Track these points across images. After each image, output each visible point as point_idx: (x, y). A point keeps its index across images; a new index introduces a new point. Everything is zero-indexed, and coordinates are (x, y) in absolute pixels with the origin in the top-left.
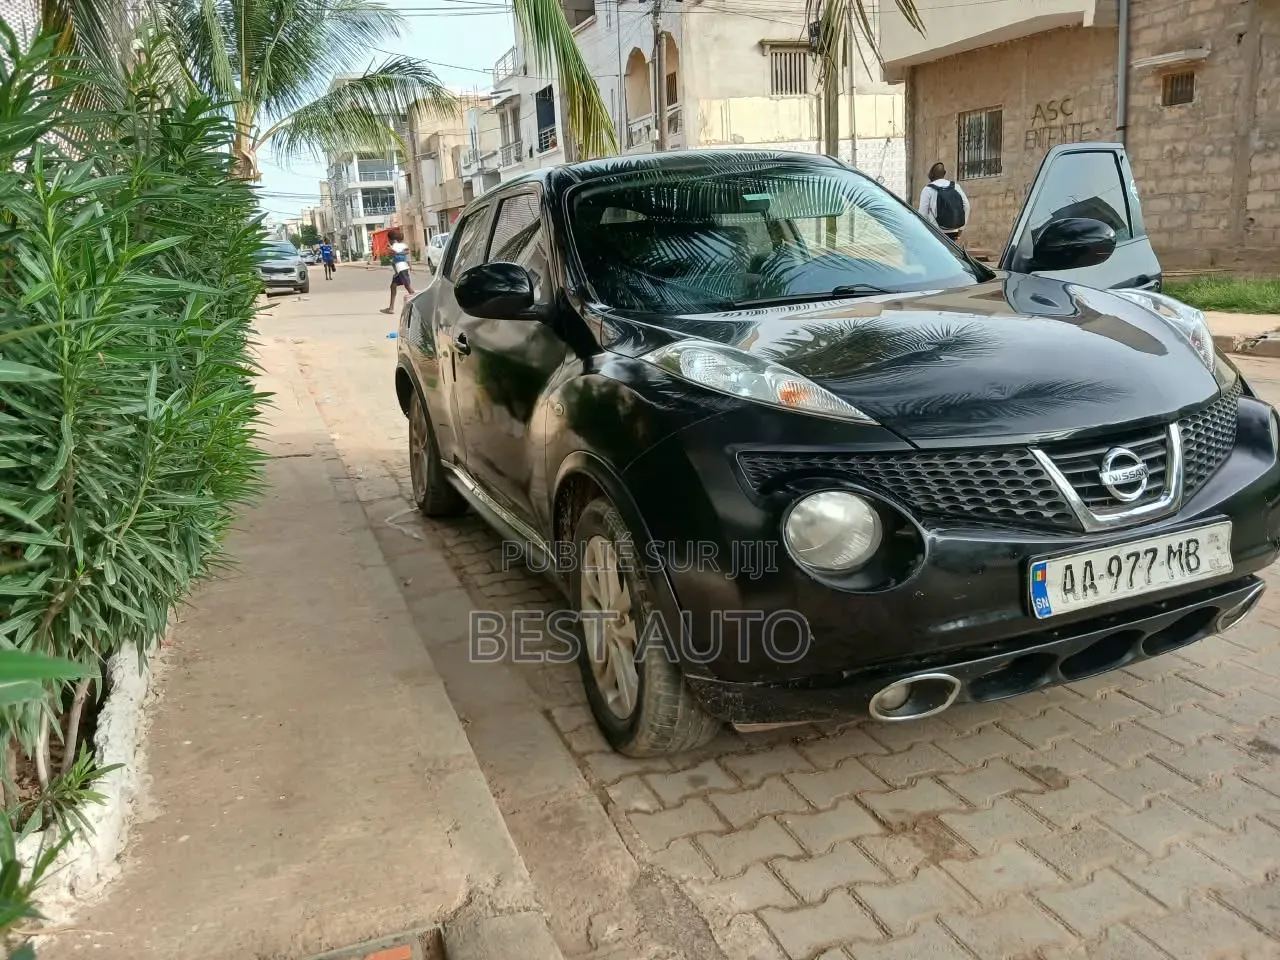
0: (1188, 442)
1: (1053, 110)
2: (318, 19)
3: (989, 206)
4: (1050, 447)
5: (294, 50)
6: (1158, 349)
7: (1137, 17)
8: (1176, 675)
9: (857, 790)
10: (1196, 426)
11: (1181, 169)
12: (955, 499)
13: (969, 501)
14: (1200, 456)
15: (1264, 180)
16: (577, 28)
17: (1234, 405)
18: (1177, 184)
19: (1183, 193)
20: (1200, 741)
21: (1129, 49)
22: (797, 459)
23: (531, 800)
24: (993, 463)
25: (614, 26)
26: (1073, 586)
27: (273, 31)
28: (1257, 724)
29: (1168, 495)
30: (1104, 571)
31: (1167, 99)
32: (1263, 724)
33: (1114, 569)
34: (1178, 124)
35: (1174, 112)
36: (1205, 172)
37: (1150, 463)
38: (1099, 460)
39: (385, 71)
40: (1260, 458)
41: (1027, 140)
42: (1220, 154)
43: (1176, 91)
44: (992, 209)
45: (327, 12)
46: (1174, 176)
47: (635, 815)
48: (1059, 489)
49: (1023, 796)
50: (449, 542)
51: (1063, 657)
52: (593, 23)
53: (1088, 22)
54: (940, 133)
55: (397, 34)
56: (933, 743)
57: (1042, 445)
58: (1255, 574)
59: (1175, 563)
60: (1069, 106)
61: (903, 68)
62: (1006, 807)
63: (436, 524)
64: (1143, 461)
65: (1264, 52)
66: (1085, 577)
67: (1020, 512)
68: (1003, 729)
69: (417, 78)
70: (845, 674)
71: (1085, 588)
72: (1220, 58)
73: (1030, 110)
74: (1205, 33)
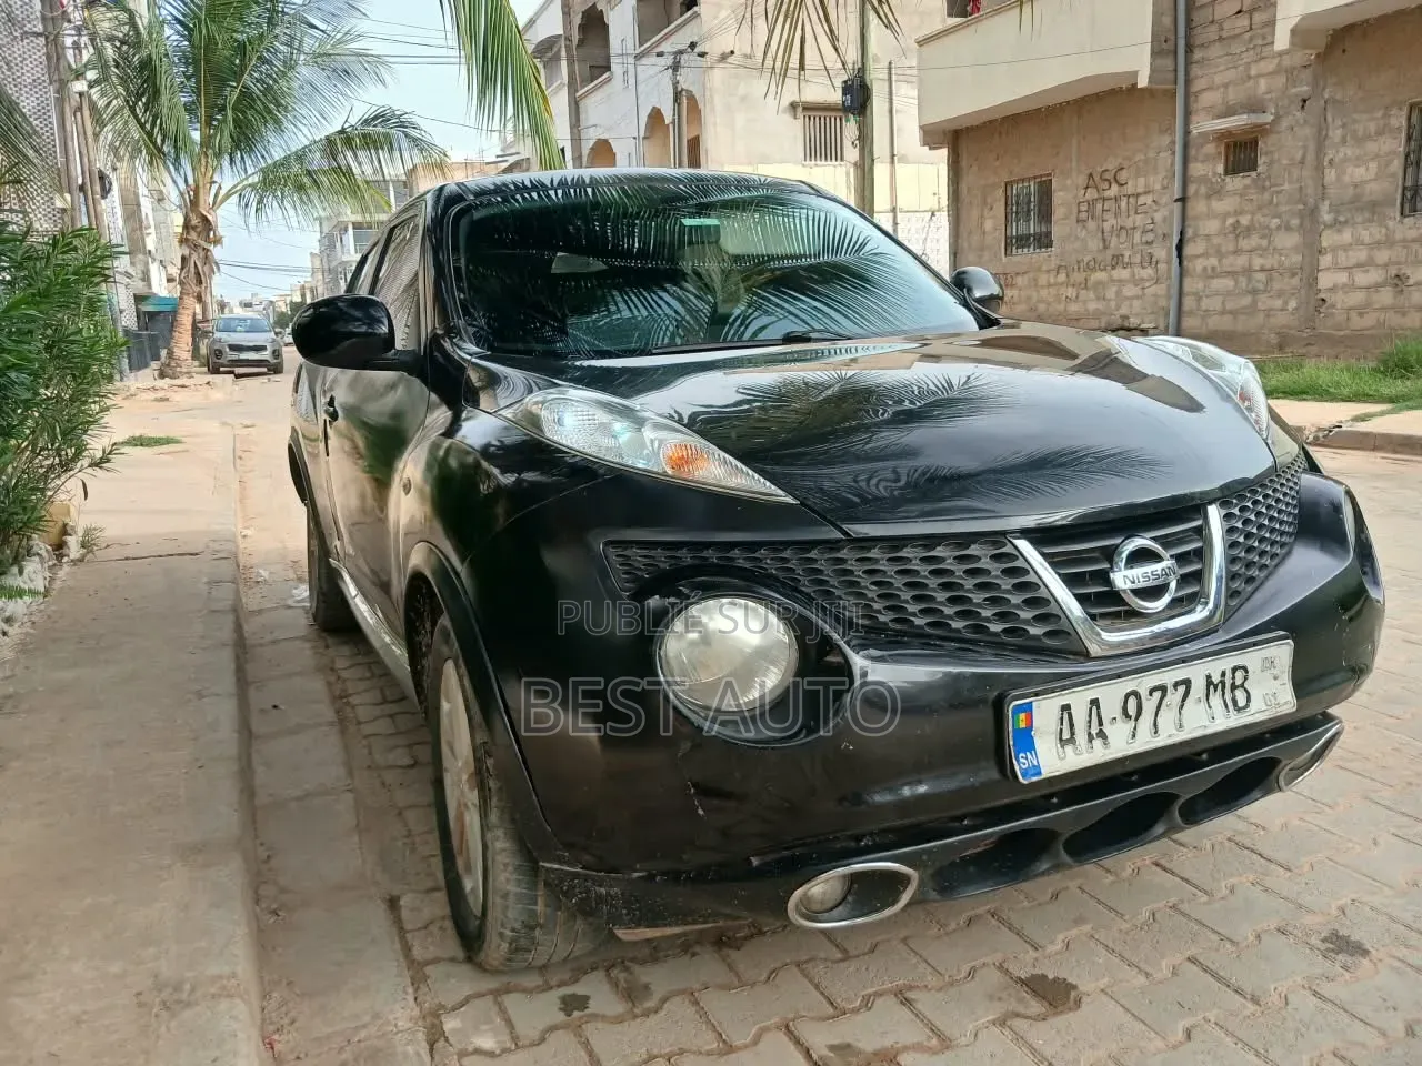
0: (1231, 530)
1: (1107, 180)
2: (290, 65)
3: (1040, 284)
4: (1040, 536)
5: (263, 98)
6: (1194, 406)
7: (1197, 77)
8: (1229, 840)
9: (791, 1016)
10: (1243, 509)
11: (1244, 244)
12: (901, 609)
13: (921, 611)
14: (1250, 550)
15: (1335, 257)
16: (592, 85)
17: (1296, 483)
18: (1241, 261)
19: (1248, 271)
20: (1258, 937)
21: (1188, 114)
22: (684, 551)
23: (328, 1037)
24: (955, 558)
25: (632, 81)
26: (1073, 734)
27: (238, 76)
28: (1334, 912)
29: (1207, 603)
30: (1118, 713)
31: (1230, 167)
32: (1343, 910)
33: (1132, 710)
34: (1241, 195)
35: (1236, 183)
36: (1271, 248)
37: (1181, 559)
38: (1110, 554)
39: (367, 122)
40: (1332, 553)
41: (1079, 212)
42: (1288, 228)
43: (1240, 159)
44: (1042, 287)
45: (302, 57)
46: (1237, 252)
47: (474, 1057)
48: (1052, 595)
49: (1018, 1023)
50: (340, 664)
51: (1067, 832)
52: (609, 80)
53: (1143, 82)
54: (985, 203)
55: (383, 82)
56: (905, 940)
57: (1025, 533)
58: (1329, 711)
59: (1216, 700)
60: (1123, 176)
61: (944, 133)
62: (995, 1040)
63: (330, 640)
64: (1172, 556)
65: (1330, 119)
66: (1090, 722)
67: (996, 628)
68: (1000, 920)
69: (404, 132)
70: (755, 861)
71: (1090, 738)
72: (1284, 124)
73: (1082, 180)
74: (1269, 96)
